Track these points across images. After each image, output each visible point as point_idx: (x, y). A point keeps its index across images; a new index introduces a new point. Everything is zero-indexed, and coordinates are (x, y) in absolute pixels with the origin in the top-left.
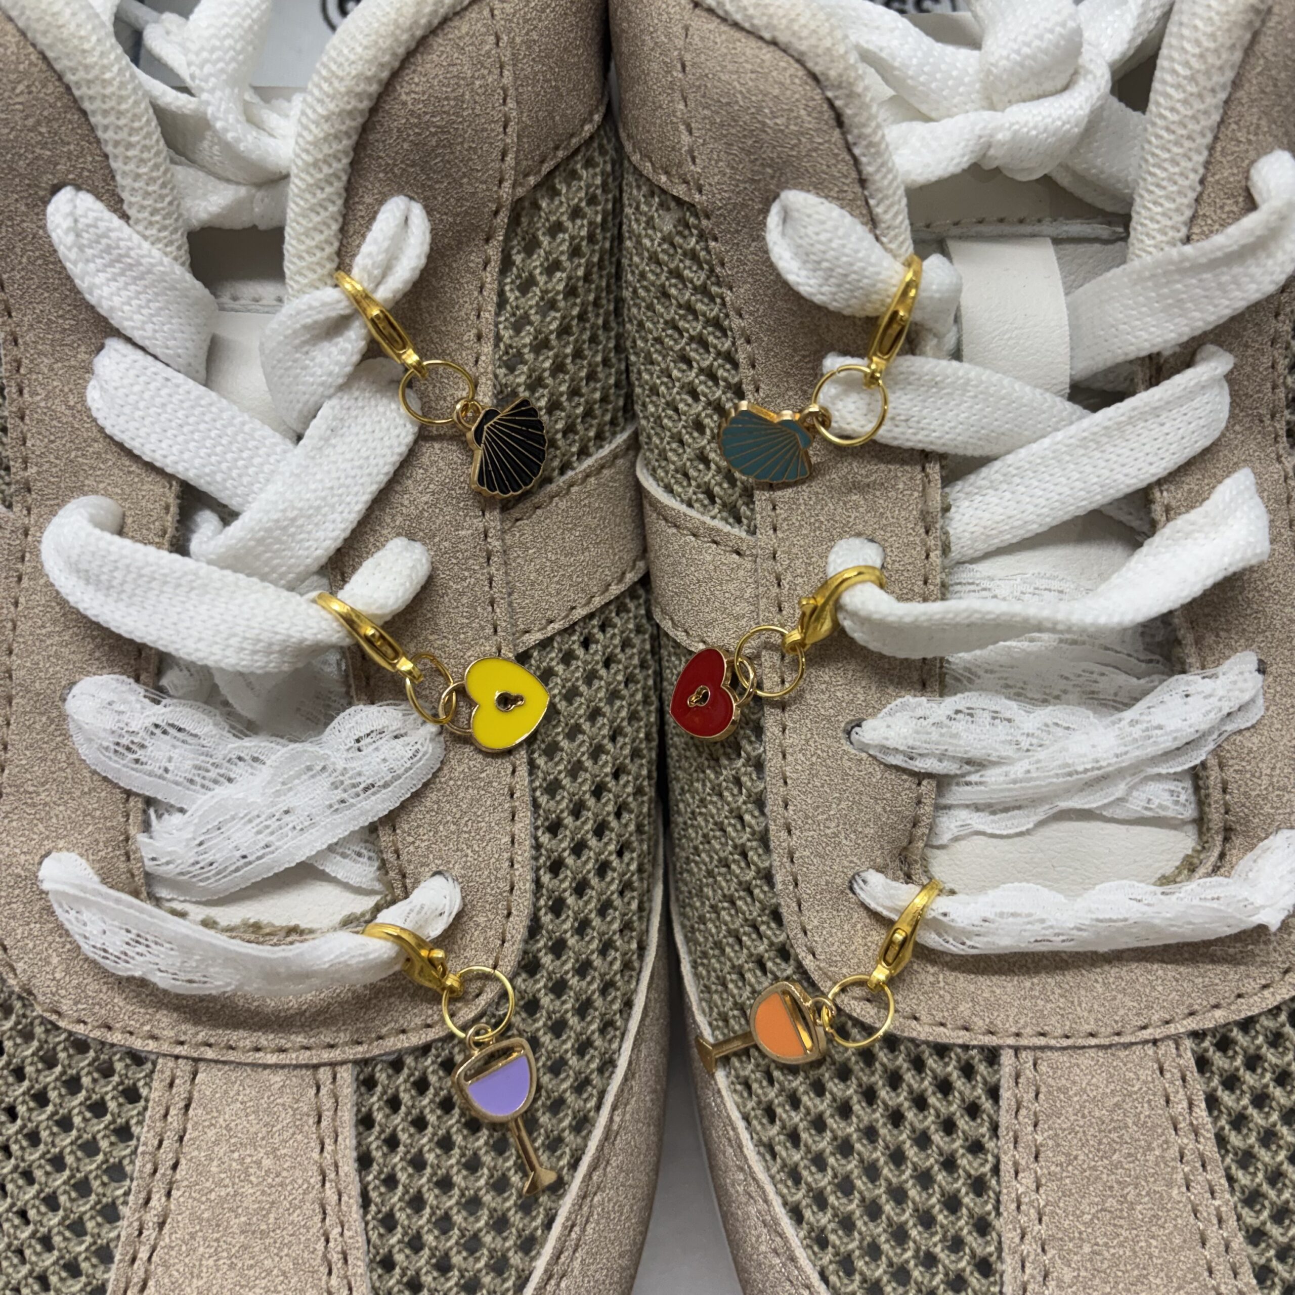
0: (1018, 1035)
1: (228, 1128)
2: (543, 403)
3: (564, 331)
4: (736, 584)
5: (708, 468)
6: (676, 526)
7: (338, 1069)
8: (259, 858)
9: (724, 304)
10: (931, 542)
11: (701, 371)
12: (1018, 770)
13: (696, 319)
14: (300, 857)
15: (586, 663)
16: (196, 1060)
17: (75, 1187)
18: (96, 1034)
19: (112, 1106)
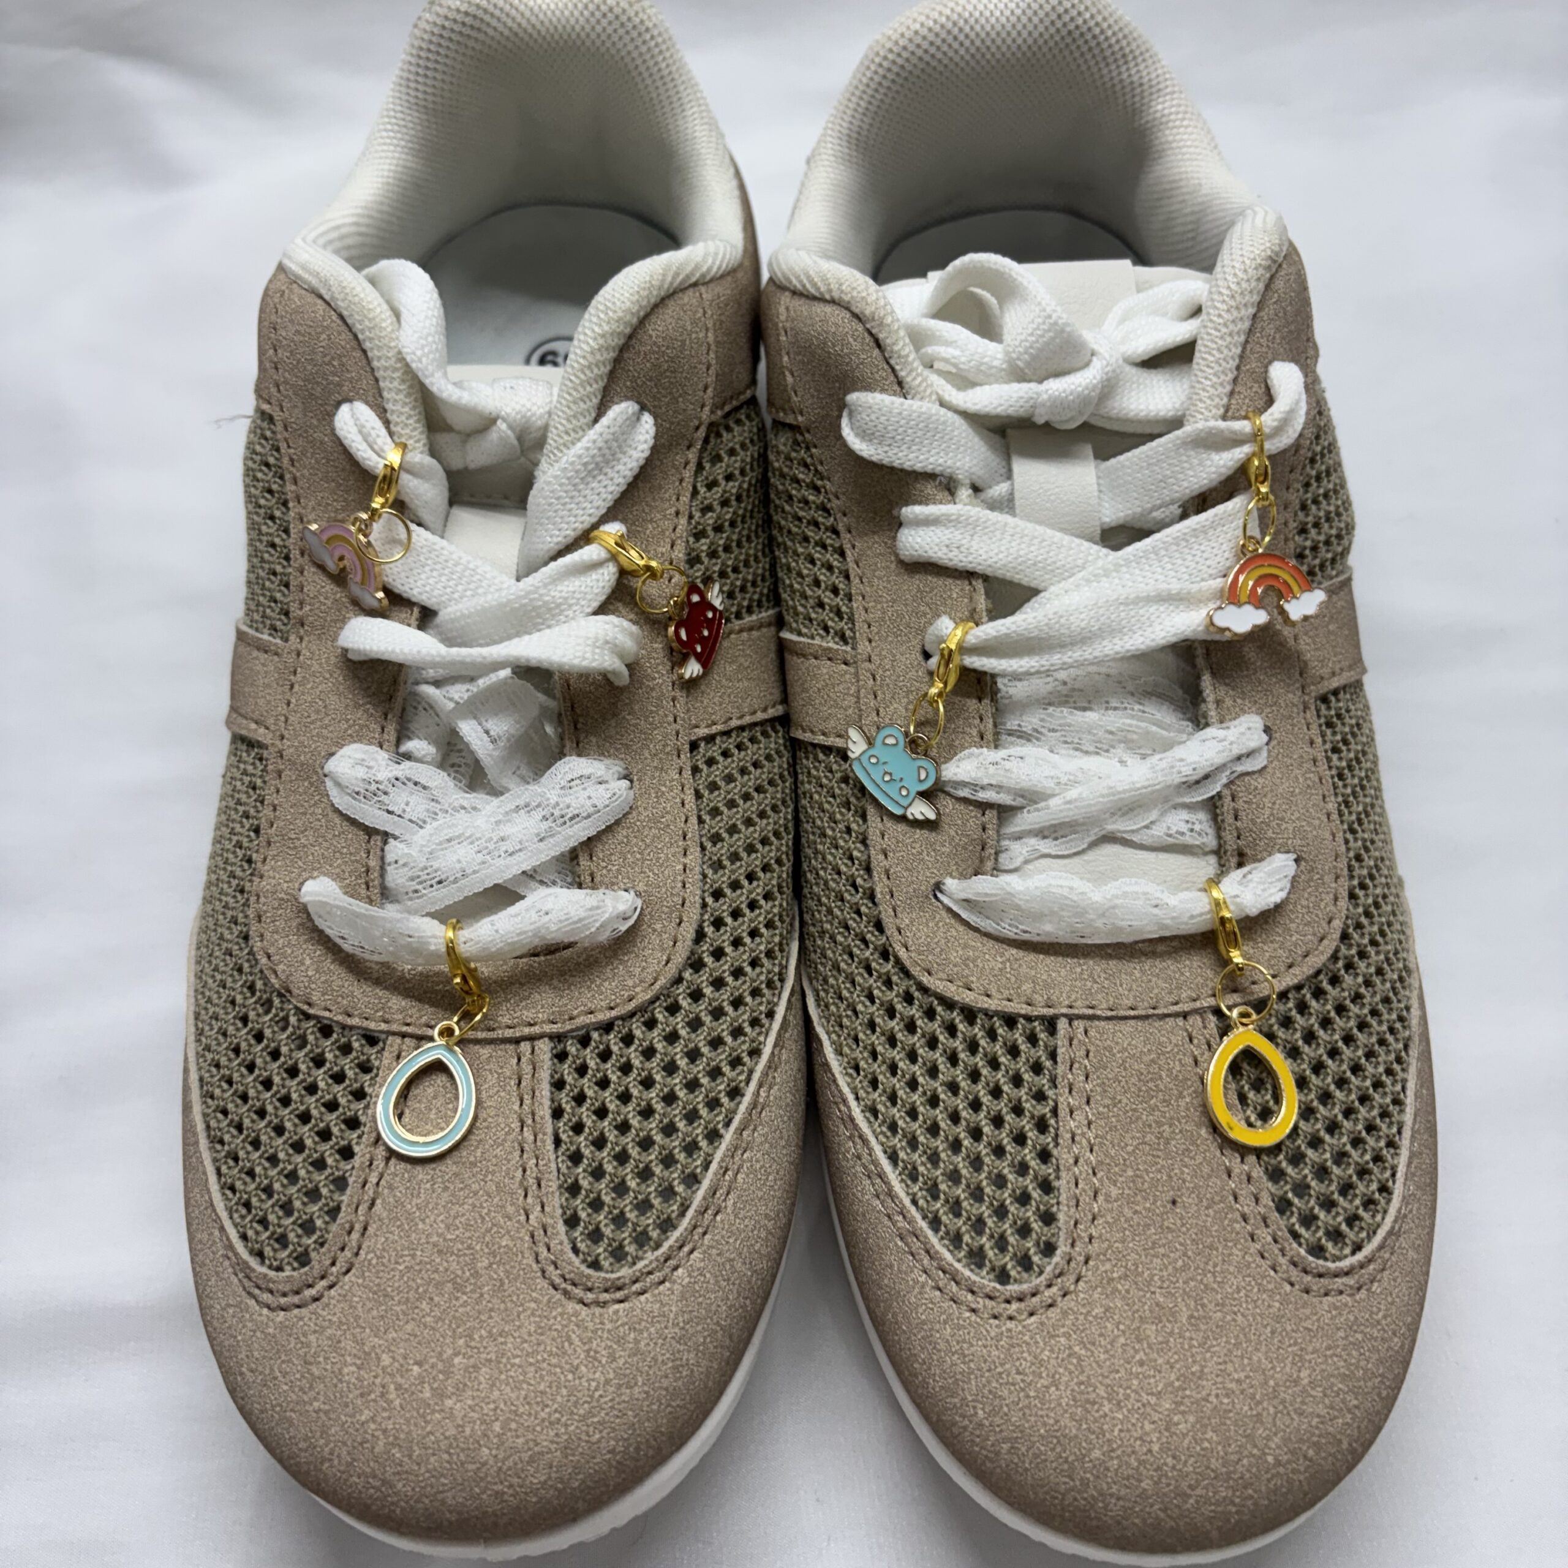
0: (1071, 1007)
4: (844, 685)
7: (536, 1043)
15: (740, 760)
16: (420, 1038)
17: (318, 1133)
18: (339, 1018)
19: (350, 1074)
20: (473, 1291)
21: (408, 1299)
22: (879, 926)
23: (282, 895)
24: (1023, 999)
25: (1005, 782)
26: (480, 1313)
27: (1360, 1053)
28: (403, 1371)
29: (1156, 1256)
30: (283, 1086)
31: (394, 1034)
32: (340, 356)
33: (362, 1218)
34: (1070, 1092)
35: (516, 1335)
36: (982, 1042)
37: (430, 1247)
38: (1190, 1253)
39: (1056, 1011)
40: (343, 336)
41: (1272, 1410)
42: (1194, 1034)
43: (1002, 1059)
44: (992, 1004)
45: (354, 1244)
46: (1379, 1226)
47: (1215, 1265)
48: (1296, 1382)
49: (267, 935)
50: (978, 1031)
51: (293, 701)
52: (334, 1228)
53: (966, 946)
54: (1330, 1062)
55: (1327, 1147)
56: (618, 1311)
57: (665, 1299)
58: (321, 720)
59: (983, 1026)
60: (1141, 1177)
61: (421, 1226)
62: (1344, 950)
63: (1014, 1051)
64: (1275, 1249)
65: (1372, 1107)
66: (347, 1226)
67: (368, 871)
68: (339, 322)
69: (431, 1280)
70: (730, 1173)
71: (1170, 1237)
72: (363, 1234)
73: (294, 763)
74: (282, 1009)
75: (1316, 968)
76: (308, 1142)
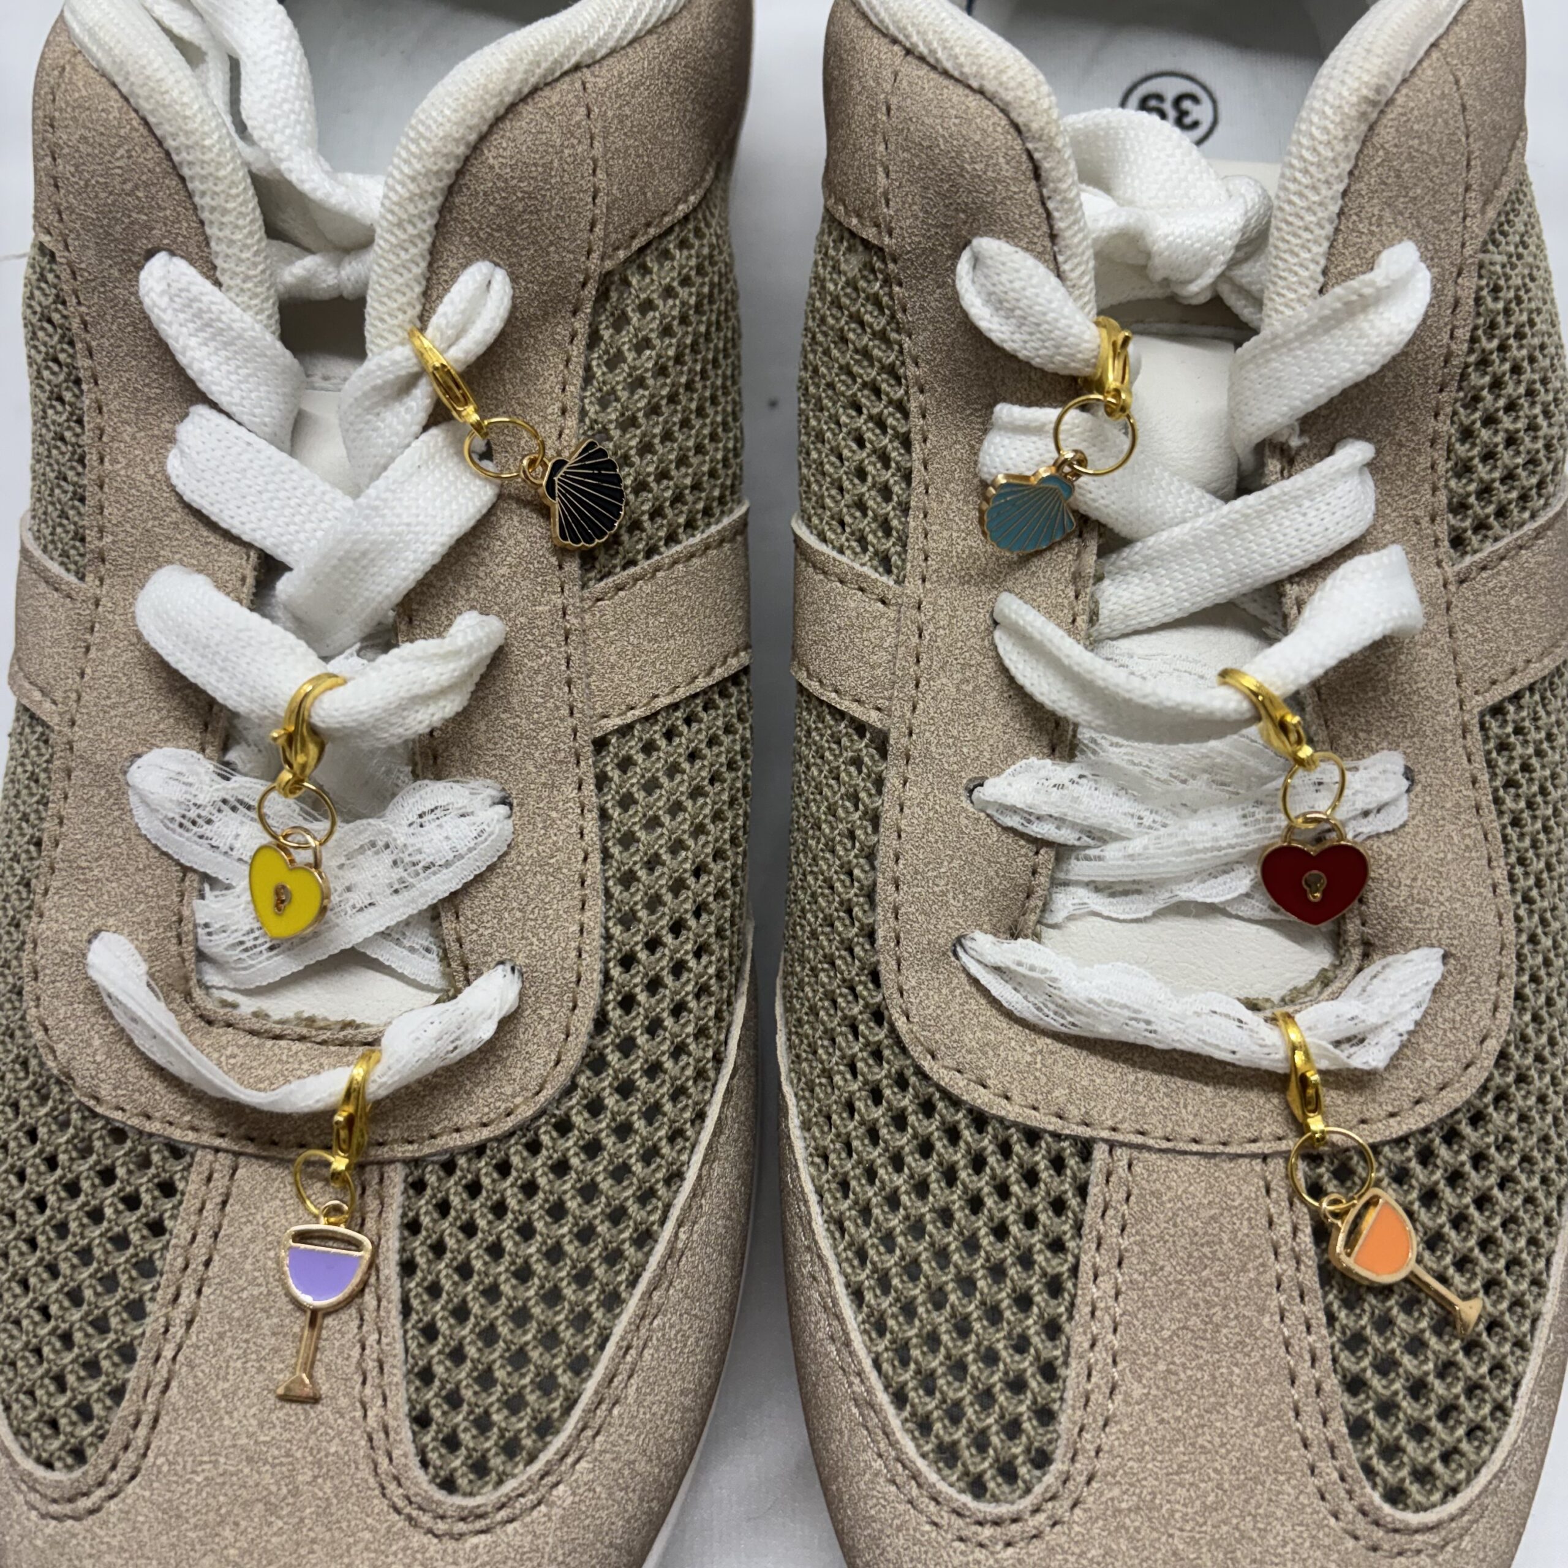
4: (877, 632)
17: (101, 1282)
18: (135, 1121)
19: (146, 1197)
20: (290, 1514)
21: (206, 1523)
22: (875, 977)
23: (66, 948)
24: (1054, 1109)
26: (298, 1544)
27: (1497, 1222)
29: (1181, 1485)
30: (60, 1210)
31: (204, 1147)
32: (146, 185)
33: (152, 1408)
34: (1098, 1248)
36: (991, 1160)
37: (238, 1451)
38: (1226, 1486)
39: (1094, 1134)
40: (150, 154)
42: (1273, 1185)
43: (1015, 1188)
44: (1012, 1112)
45: (140, 1443)
46: (1484, 1463)
47: (1258, 1506)
49: (45, 1000)
50: (987, 1143)
51: (88, 671)
52: (116, 1417)
53: (986, 1027)
54: (1453, 1234)
55: (1430, 1355)
56: (477, 1547)
57: (539, 1529)
58: (124, 705)
59: (995, 1137)
60: (1176, 1374)
61: (226, 1421)
62: (1498, 1080)
63: (1031, 1177)
64: (1341, 1490)
65: (1501, 1297)
66: (131, 1419)
67: (180, 921)
68: (142, 130)
69: (237, 1497)
70: (633, 1352)
71: (1203, 1459)
72: (153, 1428)
73: (88, 763)
74: (62, 1102)
75: (1455, 1106)
76: (88, 1294)
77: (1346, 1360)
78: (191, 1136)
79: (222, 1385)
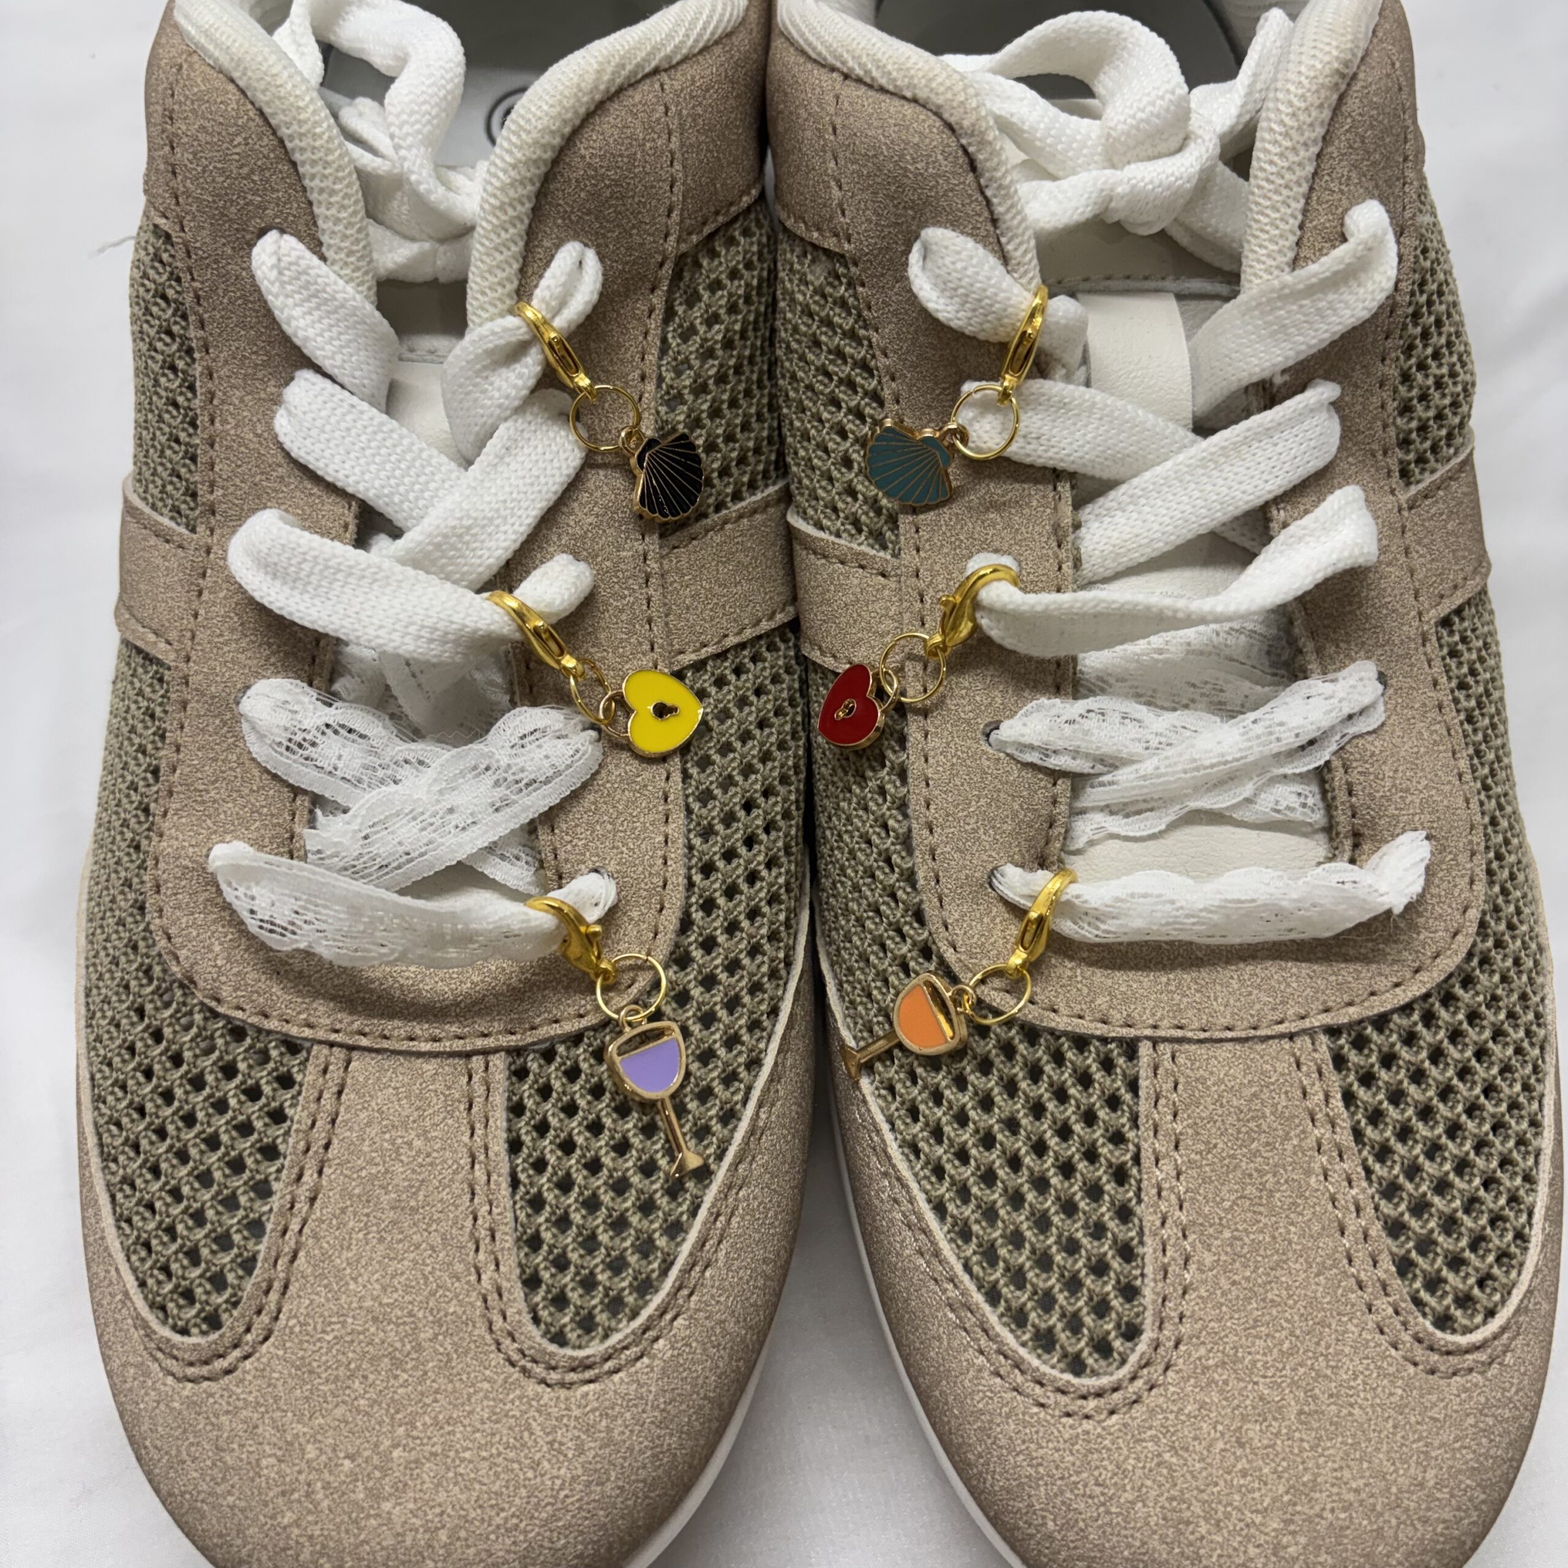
0: (1155, 1027)
1: (380, 1111)
2: (700, 442)
3: (721, 379)
4: (882, 603)
5: (856, 499)
6: (825, 557)
7: (491, 1058)
8: (422, 855)
9: (870, 346)
10: (1063, 554)
11: (850, 410)
12: (1148, 766)
13: (845, 363)
14: (461, 856)
15: (738, 688)
16: (351, 1048)
17: (229, 1164)
18: (254, 1020)
19: (267, 1089)
20: (415, 1368)
21: (337, 1378)
23: (187, 862)
24: (1098, 1015)
25: (1084, 747)
26: (423, 1394)
27: (1494, 1069)
28: (332, 1466)
29: (1258, 1337)
30: (187, 1102)
31: (320, 1042)
33: (282, 1275)
34: (1156, 1135)
35: (466, 1422)
36: (1048, 1069)
37: (364, 1313)
39: (1137, 1032)
41: (1394, 1522)
42: (1302, 1059)
43: (1072, 1091)
44: (1060, 1022)
45: (273, 1307)
46: (1514, 1285)
47: (1328, 1346)
48: (1421, 1485)
49: (168, 911)
50: (1041, 1055)
52: (249, 1285)
54: (1460, 1085)
55: (1456, 1193)
56: (586, 1395)
57: (643, 1378)
59: (1048, 1048)
60: (1240, 1239)
61: (352, 1286)
62: (1480, 945)
63: (1085, 1080)
64: (1397, 1323)
65: (1508, 1137)
66: (264, 1285)
69: (365, 1354)
72: (284, 1294)
73: (203, 695)
74: (184, 1004)
75: (1450, 970)
76: (217, 1175)
77: (1386, 1208)
78: (307, 1033)
79: (346, 1254)
